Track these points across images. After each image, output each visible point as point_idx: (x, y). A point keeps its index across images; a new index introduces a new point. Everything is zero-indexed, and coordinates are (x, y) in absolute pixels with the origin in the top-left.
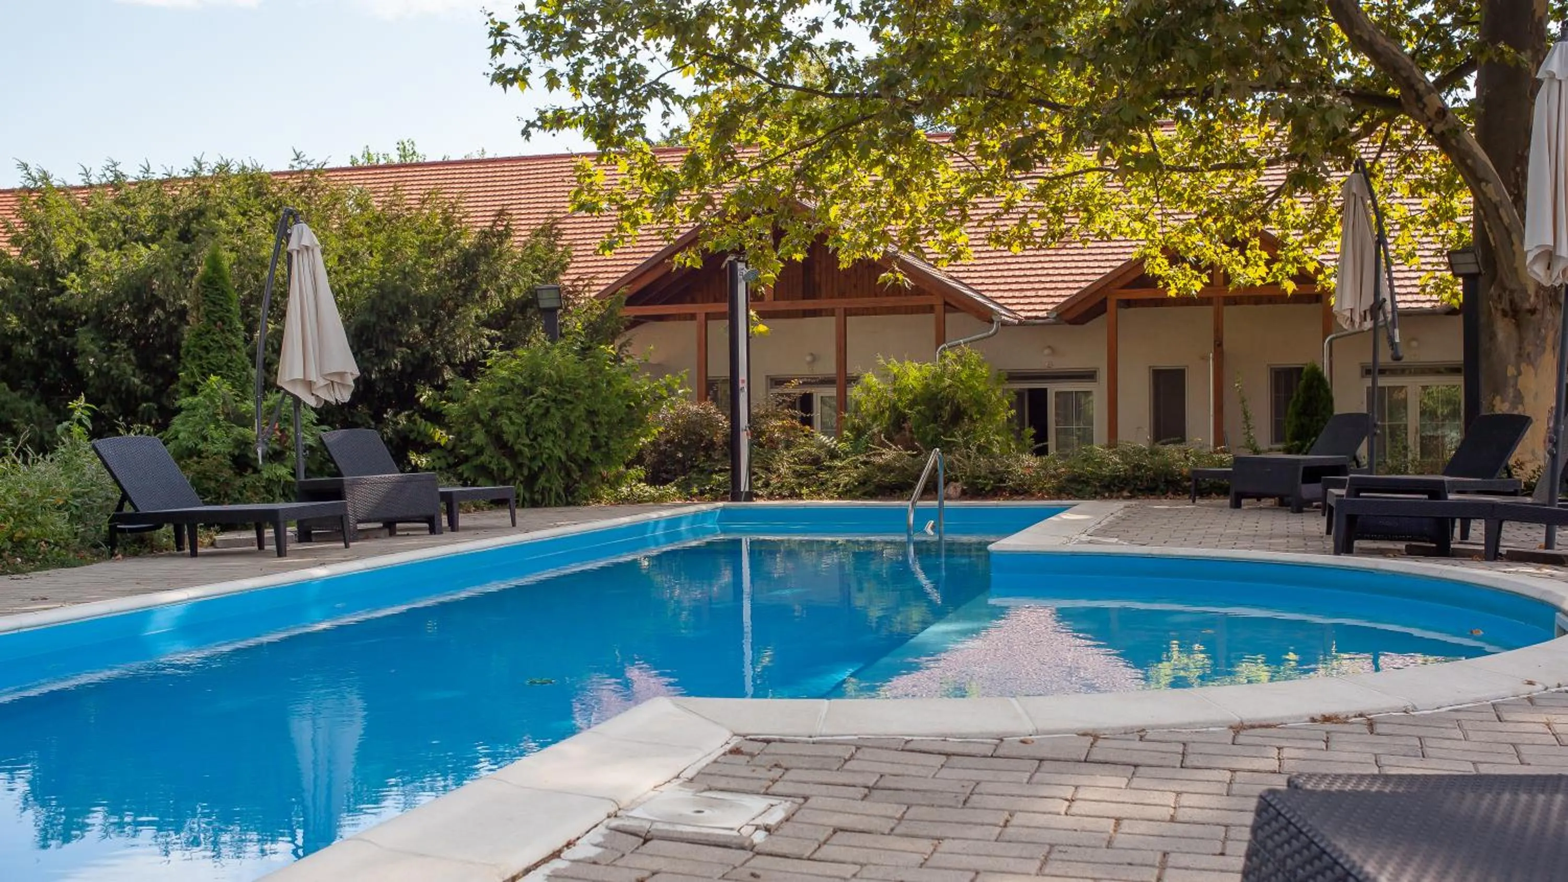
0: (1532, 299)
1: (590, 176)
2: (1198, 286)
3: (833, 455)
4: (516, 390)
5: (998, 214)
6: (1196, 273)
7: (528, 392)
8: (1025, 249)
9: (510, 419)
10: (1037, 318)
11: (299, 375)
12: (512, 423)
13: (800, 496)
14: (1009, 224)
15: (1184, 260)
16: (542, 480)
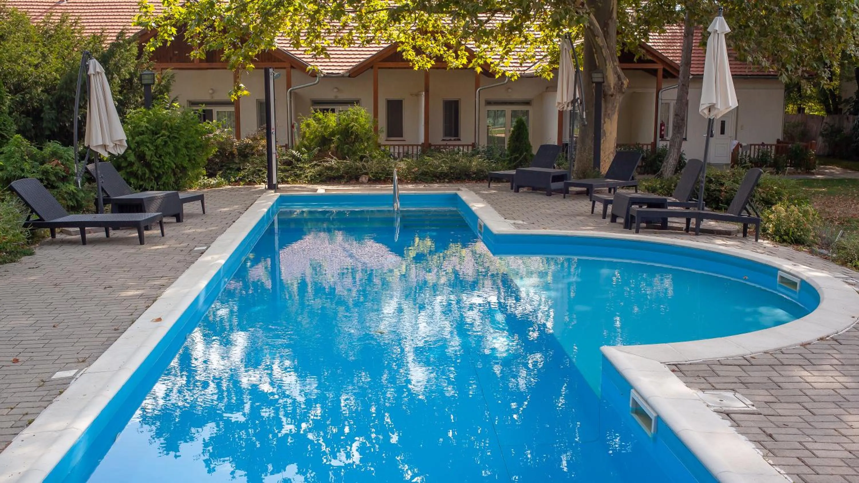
0: (612, 90)
1: (146, 8)
2: (429, 66)
3: (298, 160)
4: (148, 132)
5: (339, 29)
6: (429, 59)
7: (155, 133)
8: (350, 47)
9: (148, 147)
10: (332, 73)
11: (100, 143)
12: (149, 149)
13: (287, 182)
14: (345, 33)
15: (424, 53)
16: (164, 179)
